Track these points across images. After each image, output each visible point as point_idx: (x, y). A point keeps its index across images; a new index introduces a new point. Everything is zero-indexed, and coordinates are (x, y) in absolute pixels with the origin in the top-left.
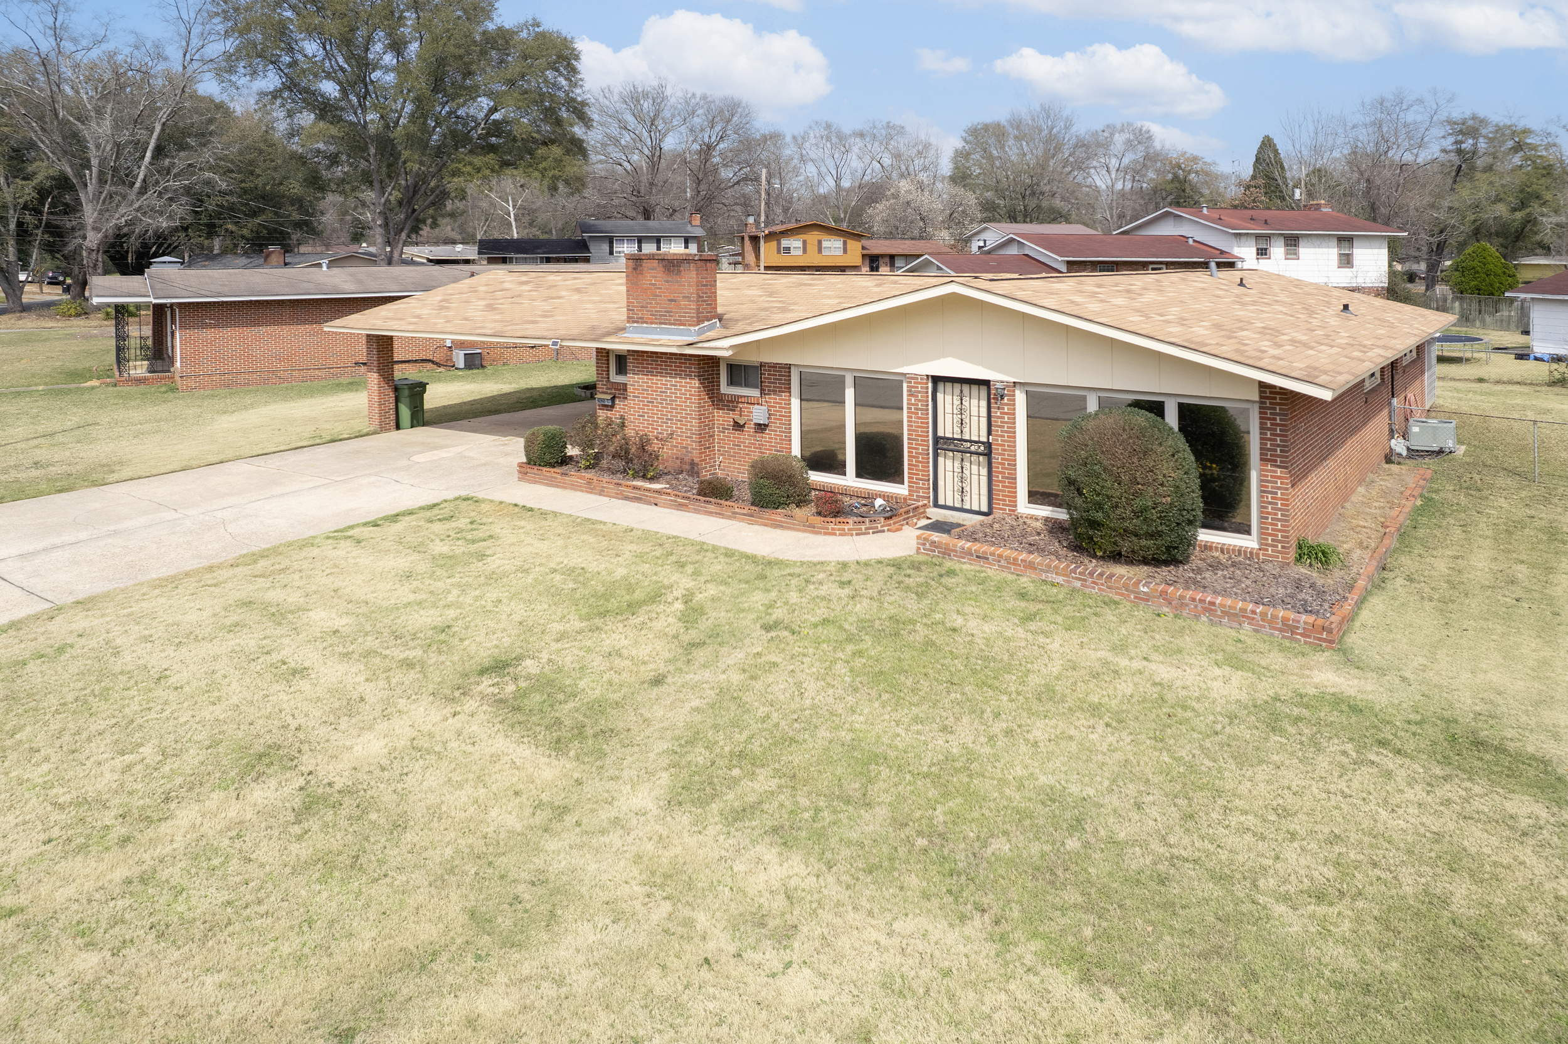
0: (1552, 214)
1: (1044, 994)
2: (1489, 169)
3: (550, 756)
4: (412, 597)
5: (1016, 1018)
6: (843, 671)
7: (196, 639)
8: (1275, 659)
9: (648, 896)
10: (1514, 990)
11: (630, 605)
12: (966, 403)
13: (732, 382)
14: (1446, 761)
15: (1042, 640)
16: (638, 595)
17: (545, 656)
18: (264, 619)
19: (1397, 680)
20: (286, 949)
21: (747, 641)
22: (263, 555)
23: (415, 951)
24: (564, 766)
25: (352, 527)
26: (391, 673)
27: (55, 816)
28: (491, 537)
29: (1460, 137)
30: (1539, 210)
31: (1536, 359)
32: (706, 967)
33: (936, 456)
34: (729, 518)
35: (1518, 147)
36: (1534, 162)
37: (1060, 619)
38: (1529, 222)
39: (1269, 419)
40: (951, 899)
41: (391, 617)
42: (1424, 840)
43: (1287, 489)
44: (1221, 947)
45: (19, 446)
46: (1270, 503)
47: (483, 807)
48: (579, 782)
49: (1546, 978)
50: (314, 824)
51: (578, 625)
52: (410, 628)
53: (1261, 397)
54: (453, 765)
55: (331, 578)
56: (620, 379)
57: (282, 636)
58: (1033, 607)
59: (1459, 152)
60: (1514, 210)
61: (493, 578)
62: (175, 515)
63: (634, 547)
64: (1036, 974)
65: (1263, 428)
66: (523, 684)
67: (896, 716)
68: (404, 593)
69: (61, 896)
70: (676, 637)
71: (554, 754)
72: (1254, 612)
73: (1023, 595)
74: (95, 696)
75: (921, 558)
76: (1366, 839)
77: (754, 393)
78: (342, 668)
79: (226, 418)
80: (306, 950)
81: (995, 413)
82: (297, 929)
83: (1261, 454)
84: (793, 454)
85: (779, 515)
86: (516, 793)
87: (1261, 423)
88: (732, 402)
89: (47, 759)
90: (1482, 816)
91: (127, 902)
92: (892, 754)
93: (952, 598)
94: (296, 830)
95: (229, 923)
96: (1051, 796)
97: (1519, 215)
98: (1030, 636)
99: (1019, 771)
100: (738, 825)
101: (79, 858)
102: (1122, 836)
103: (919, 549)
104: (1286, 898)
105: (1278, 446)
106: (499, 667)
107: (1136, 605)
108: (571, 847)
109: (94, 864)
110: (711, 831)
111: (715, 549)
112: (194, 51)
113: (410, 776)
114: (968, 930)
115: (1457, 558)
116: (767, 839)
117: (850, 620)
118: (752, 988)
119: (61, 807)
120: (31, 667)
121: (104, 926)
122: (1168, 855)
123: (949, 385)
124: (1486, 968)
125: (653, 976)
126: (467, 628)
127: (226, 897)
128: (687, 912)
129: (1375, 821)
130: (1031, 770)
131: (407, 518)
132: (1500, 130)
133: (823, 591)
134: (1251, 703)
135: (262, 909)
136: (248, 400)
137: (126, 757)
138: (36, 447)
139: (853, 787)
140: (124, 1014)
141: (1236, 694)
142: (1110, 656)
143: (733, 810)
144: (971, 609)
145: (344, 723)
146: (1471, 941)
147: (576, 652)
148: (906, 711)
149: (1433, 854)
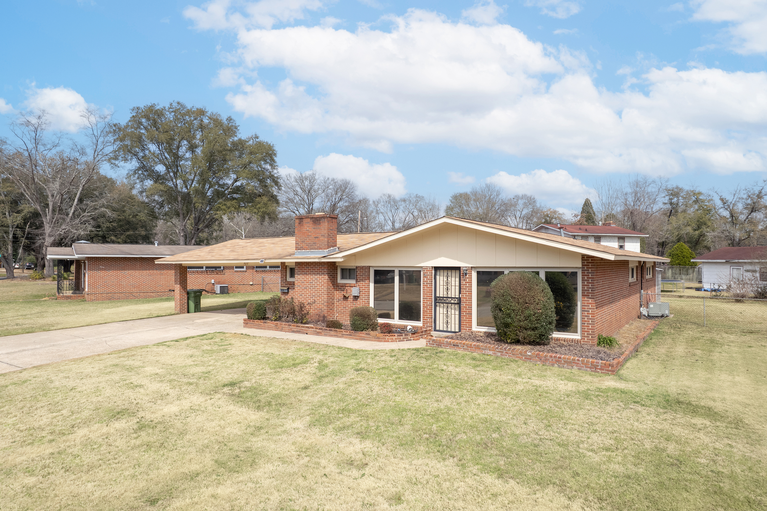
0: (711, 231)
1: (481, 482)
2: (684, 211)
3: (255, 411)
4: (192, 363)
5: (469, 490)
6: (391, 384)
7: (90, 377)
8: (588, 378)
9: (299, 456)
10: (696, 477)
11: (294, 364)
12: (449, 279)
13: (343, 277)
14: (665, 408)
15: (482, 373)
16: (297, 361)
17: (254, 381)
18: (123, 370)
19: (643, 384)
20: (127, 473)
21: (347, 375)
22: (124, 350)
23: (189, 473)
24: (261, 414)
25: (166, 342)
26: (182, 387)
27: (18, 434)
28: (230, 344)
29: (671, 197)
30: (706, 230)
31: (705, 290)
32: (325, 477)
33: (435, 306)
34: (340, 337)
35: (696, 201)
36: (703, 208)
37: (491, 367)
38: (701, 236)
39: (586, 275)
40: (439, 454)
41: (183, 369)
42: (655, 431)
43: (594, 309)
44: (563, 466)
45: (9, 319)
46: (586, 316)
47: (223, 427)
48: (267, 419)
49: (710, 473)
50: (143, 434)
51: (269, 371)
52: (191, 373)
53: (583, 265)
54: (209, 414)
55: (155, 357)
56: (291, 280)
57: (131, 375)
58: (478, 363)
59: (671, 204)
60: (695, 230)
61: (230, 357)
62: (82, 339)
63: (296, 346)
64: (478, 476)
65: (583, 280)
66: (243, 390)
67: (416, 397)
68: (189, 362)
69: (18, 460)
70: (315, 374)
71: (256, 410)
72: (578, 360)
73: (474, 359)
74: (40, 395)
75: (428, 347)
76: (629, 432)
77: (353, 282)
78: (159, 385)
79: (108, 310)
80: (137, 474)
81: (463, 282)
82: (133, 467)
83: (582, 293)
84: (370, 306)
85: (363, 334)
86: (238, 423)
87: (582, 278)
88: (343, 286)
89: (16, 416)
90: (681, 424)
91: (51, 460)
92: (413, 409)
93: (442, 360)
94: (135, 435)
95: (100, 466)
96: (486, 421)
97: (697, 232)
98: (477, 372)
99: (471, 413)
100: (341, 432)
101: (29, 447)
102: (518, 432)
103: (427, 344)
104: (592, 450)
105: (590, 288)
106: (232, 384)
107: (526, 362)
108: (263, 440)
109: (36, 449)
110: (329, 434)
111: (333, 346)
112: (99, 150)
113: (189, 418)
114: (447, 463)
115: (670, 348)
116: (355, 436)
117: (395, 367)
118: (346, 483)
119: (22, 431)
120: (10, 387)
121: (39, 469)
122: (539, 438)
123: (442, 271)
124: (682, 470)
125: (300, 481)
126: (217, 372)
127: (99, 457)
128: (317, 460)
129: (633, 426)
130: (476, 412)
131: (192, 339)
132: (689, 194)
133: (383, 358)
134: (577, 391)
135: (116, 461)
136: (119, 304)
137: (54, 414)
138: (18, 319)
139: (396, 419)
140: (47, 497)
141: (570, 389)
142: (513, 378)
143: (339, 427)
144: (450, 363)
145: (159, 402)
146: (675, 461)
147: (268, 379)
148: (420, 395)
149: (659, 436)
